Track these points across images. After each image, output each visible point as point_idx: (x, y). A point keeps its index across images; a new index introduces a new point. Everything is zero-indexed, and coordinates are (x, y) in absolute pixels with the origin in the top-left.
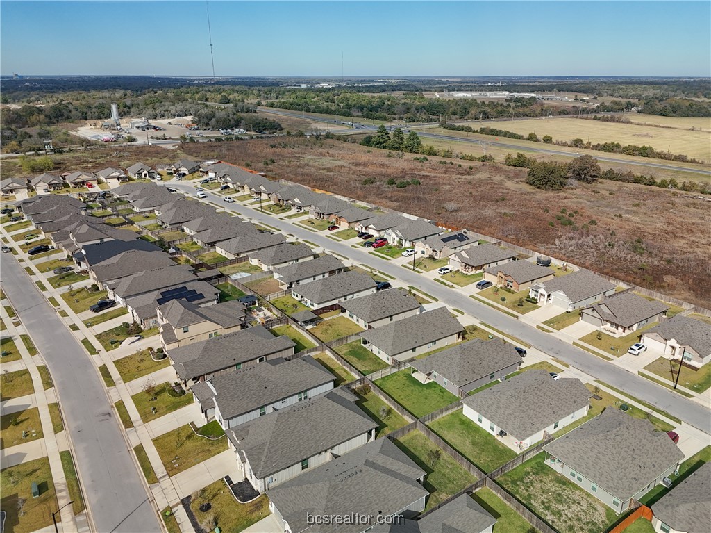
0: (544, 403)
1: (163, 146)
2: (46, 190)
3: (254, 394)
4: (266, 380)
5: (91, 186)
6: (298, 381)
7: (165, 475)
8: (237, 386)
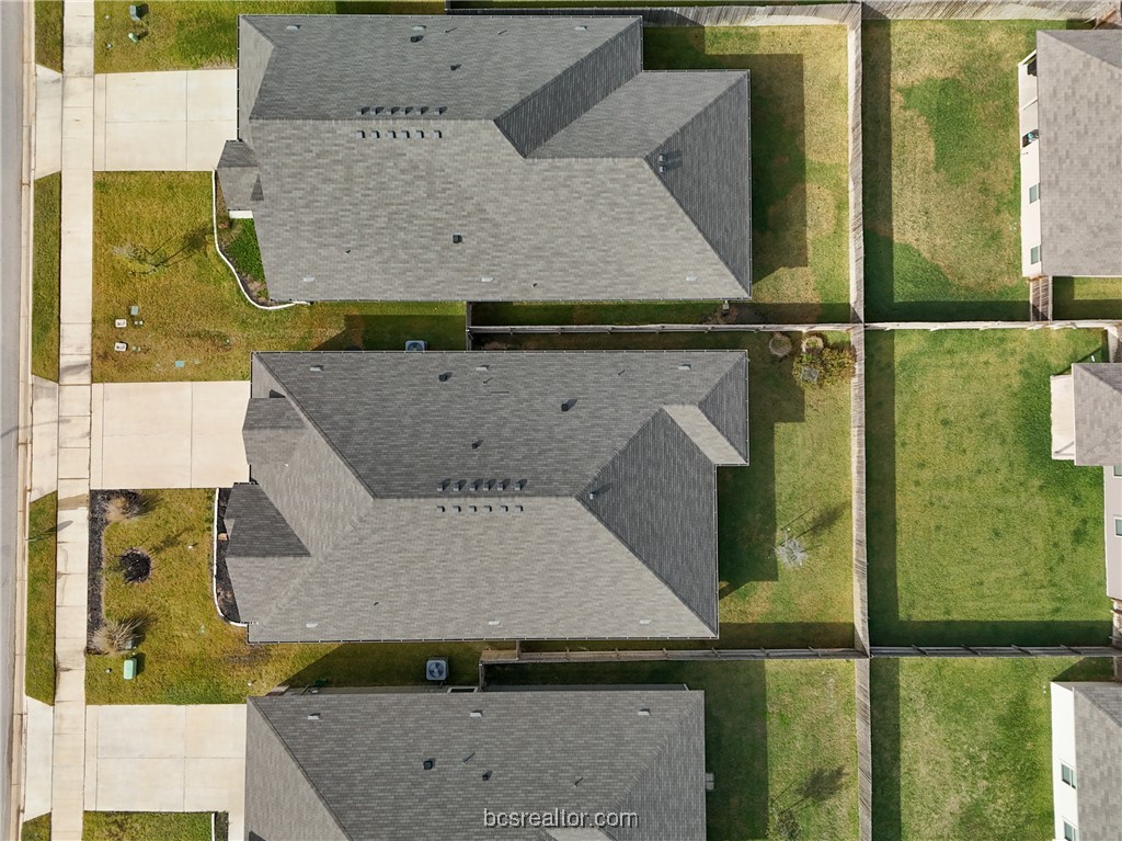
3: (405, 245)
4: (470, 207)
6: (591, 256)
7: (84, 366)
8: (348, 191)
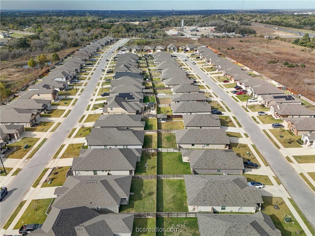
0: (221, 193)
1: (192, 39)
2: (135, 52)
5: (150, 52)
6: (125, 140)
7: (60, 157)
8: (99, 134)
